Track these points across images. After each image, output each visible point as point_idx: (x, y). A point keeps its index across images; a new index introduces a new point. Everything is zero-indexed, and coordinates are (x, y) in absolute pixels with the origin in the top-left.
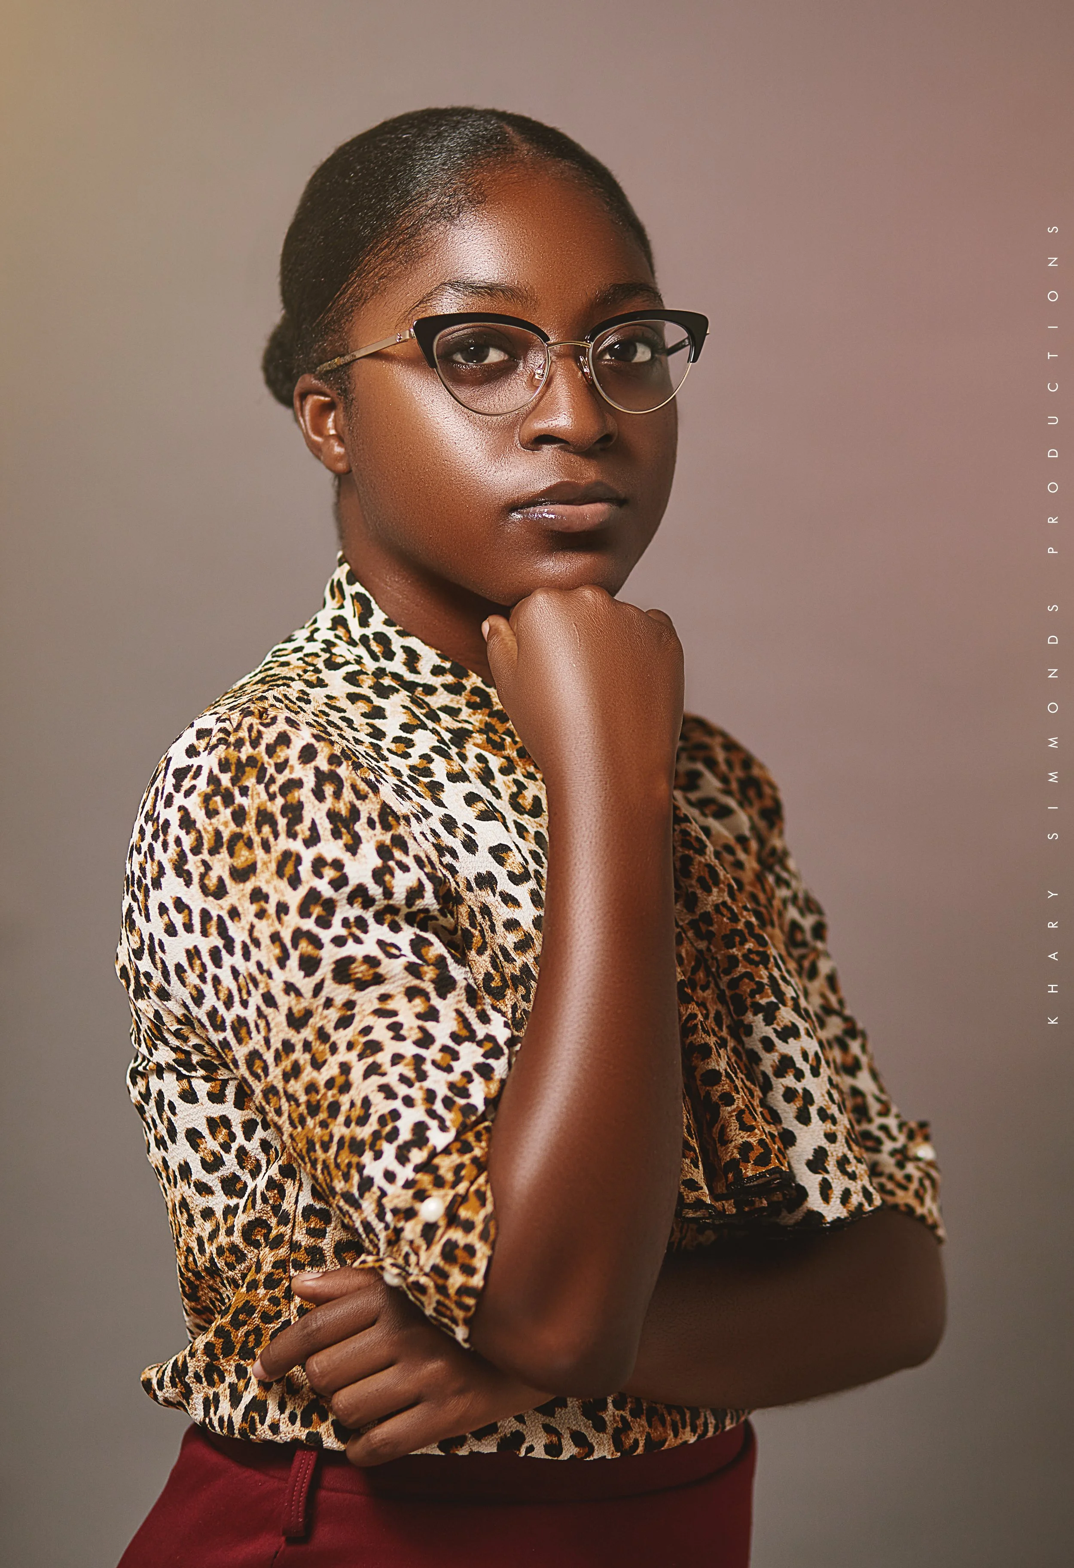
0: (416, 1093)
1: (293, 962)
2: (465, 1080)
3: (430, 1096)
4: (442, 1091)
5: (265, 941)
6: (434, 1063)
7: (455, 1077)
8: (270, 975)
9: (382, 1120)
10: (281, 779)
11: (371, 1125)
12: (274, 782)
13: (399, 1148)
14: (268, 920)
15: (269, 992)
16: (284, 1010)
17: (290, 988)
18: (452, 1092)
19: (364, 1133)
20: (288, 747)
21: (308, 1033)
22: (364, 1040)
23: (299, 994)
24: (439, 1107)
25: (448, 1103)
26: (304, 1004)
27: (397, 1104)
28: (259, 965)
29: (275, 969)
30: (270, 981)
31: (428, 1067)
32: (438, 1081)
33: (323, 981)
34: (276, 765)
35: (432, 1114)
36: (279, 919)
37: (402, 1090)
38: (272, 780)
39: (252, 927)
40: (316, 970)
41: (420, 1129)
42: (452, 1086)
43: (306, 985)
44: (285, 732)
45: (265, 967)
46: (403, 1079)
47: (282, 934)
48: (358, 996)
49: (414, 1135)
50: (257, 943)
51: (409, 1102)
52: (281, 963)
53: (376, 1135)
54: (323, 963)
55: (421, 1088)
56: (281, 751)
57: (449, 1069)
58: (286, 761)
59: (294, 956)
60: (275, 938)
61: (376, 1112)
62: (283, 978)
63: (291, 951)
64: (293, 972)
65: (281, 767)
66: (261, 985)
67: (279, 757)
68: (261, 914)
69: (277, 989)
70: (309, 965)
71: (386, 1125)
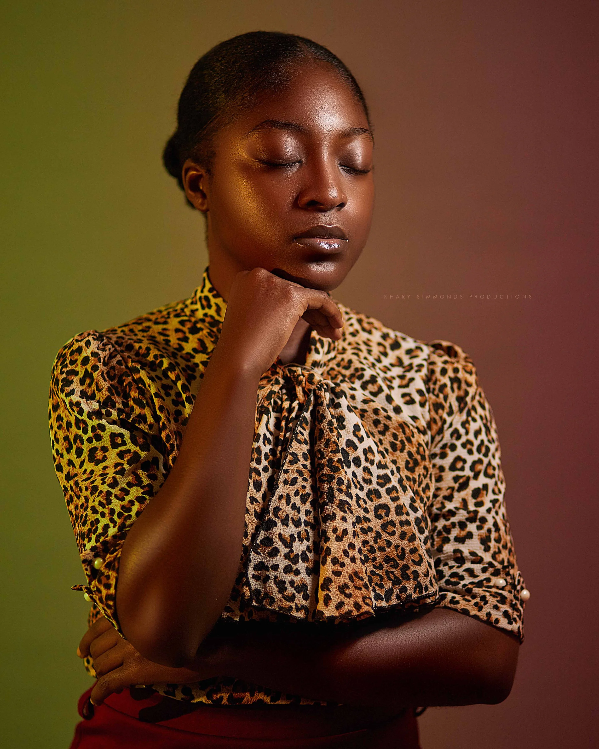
0: (106, 511)
1: (73, 451)
2: (130, 504)
3: (112, 512)
4: (118, 509)
5: (61, 439)
6: (116, 496)
7: (125, 503)
8: (62, 456)
9: (92, 523)
10: (70, 368)
11: (88, 526)
12: (67, 368)
13: (97, 536)
14: (62, 430)
15: (60, 464)
16: (65, 473)
17: (70, 463)
18: (123, 510)
19: (85, 529)
20: (79, 355)
21: (72, 483)
22: (91, 486)
23: (74, 466)
24: (115, 517)
25: (120, 515)
26: (75, 471)
27: (98, 516)
28: (57, 451)
29: (65, 453)
30: (62, 459)
31: (113, 498)
32: (116, 505)
33: (84, 460)
34: (71, 360)
35: (112, 520)
36: (68, 430)
37: (100, 509)
38: (66, 366)
39: (56, 433)
40: (81, 455)
41: (106, 527)
42: (123, 507)
43: (77, 462)
44: (82, 347)
45: (60, 452)
46: (101, 504)
47: (70, 437)
48: (95, 468)
49: (103, 530)
50: (57, 440)
51: (103, 515)
52: (68, 451)
53: (89, 530)
54: (84, 451)
55: (108, 508)
56: (76, 355)
57: (123, 499)
58: (76, 361)
59: (74, 447)
60: (66, 438)
61: (89, 520)
62: (68, 458)
63: (73, 445)
64: (73, 456)
65: (72, 362)
66: (57, 461)
67: (74, 357)
68: (60, 427)
69: (64, 462)
70: (79, 453)
71: (94, 526)
